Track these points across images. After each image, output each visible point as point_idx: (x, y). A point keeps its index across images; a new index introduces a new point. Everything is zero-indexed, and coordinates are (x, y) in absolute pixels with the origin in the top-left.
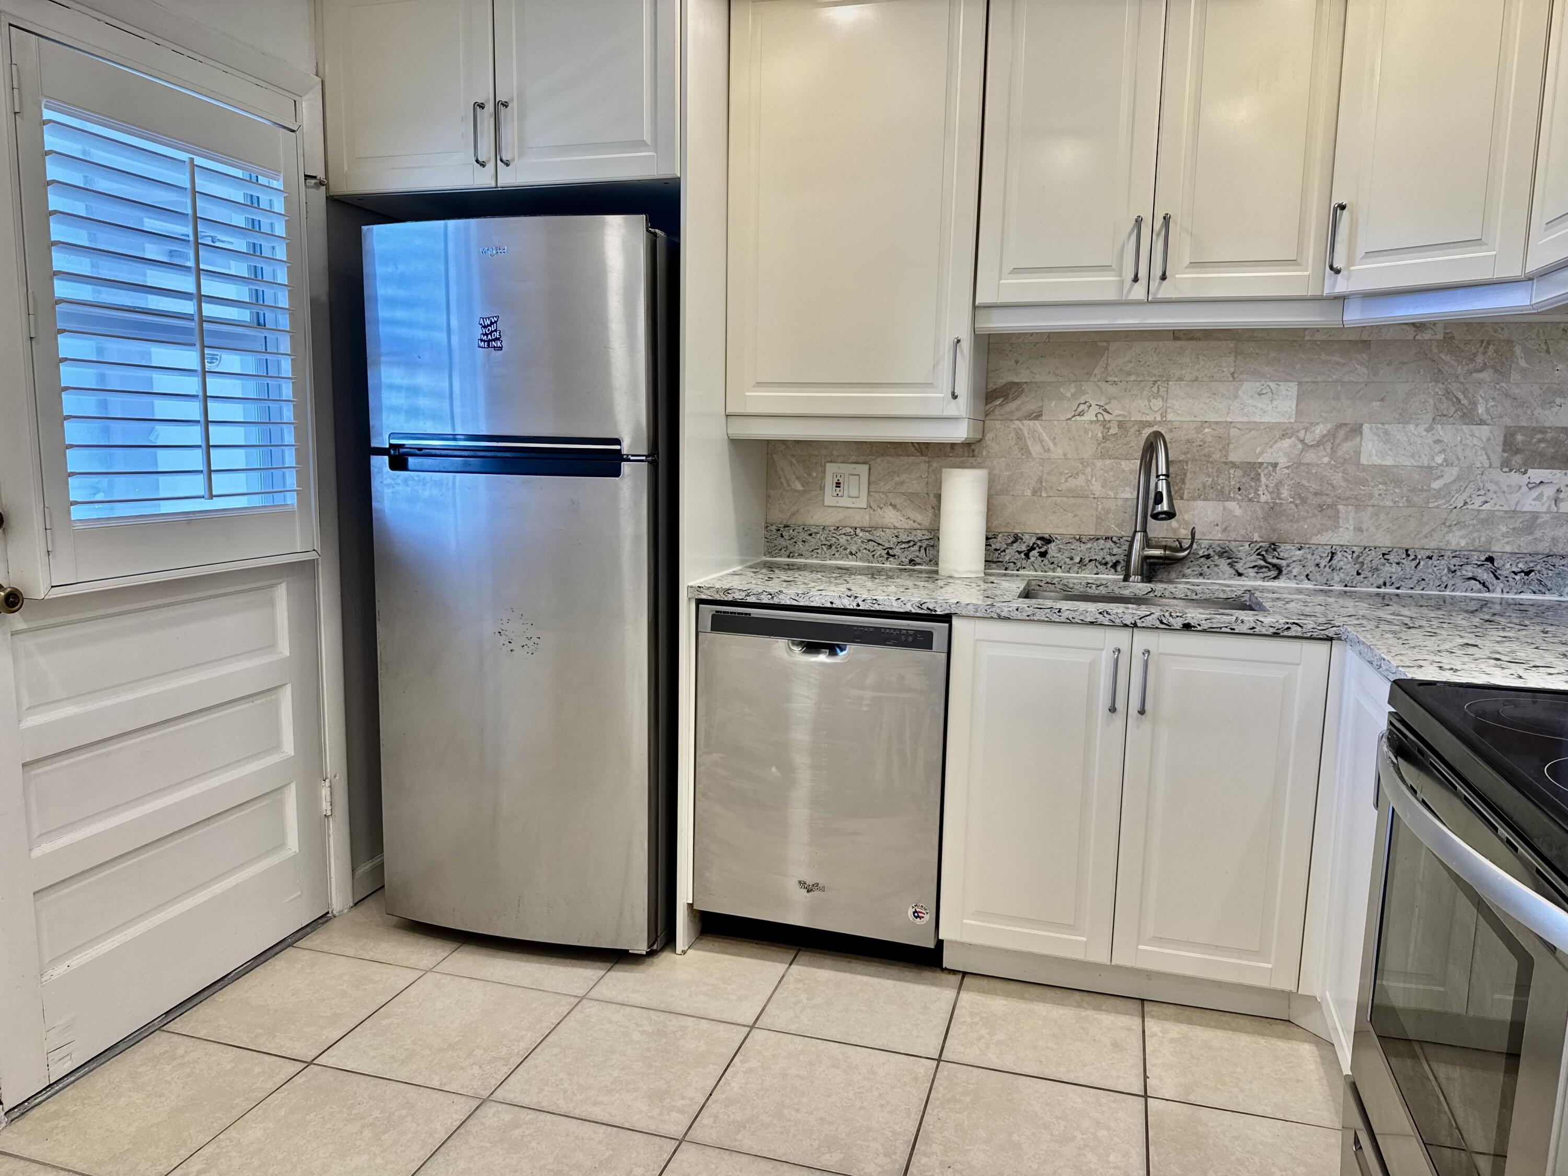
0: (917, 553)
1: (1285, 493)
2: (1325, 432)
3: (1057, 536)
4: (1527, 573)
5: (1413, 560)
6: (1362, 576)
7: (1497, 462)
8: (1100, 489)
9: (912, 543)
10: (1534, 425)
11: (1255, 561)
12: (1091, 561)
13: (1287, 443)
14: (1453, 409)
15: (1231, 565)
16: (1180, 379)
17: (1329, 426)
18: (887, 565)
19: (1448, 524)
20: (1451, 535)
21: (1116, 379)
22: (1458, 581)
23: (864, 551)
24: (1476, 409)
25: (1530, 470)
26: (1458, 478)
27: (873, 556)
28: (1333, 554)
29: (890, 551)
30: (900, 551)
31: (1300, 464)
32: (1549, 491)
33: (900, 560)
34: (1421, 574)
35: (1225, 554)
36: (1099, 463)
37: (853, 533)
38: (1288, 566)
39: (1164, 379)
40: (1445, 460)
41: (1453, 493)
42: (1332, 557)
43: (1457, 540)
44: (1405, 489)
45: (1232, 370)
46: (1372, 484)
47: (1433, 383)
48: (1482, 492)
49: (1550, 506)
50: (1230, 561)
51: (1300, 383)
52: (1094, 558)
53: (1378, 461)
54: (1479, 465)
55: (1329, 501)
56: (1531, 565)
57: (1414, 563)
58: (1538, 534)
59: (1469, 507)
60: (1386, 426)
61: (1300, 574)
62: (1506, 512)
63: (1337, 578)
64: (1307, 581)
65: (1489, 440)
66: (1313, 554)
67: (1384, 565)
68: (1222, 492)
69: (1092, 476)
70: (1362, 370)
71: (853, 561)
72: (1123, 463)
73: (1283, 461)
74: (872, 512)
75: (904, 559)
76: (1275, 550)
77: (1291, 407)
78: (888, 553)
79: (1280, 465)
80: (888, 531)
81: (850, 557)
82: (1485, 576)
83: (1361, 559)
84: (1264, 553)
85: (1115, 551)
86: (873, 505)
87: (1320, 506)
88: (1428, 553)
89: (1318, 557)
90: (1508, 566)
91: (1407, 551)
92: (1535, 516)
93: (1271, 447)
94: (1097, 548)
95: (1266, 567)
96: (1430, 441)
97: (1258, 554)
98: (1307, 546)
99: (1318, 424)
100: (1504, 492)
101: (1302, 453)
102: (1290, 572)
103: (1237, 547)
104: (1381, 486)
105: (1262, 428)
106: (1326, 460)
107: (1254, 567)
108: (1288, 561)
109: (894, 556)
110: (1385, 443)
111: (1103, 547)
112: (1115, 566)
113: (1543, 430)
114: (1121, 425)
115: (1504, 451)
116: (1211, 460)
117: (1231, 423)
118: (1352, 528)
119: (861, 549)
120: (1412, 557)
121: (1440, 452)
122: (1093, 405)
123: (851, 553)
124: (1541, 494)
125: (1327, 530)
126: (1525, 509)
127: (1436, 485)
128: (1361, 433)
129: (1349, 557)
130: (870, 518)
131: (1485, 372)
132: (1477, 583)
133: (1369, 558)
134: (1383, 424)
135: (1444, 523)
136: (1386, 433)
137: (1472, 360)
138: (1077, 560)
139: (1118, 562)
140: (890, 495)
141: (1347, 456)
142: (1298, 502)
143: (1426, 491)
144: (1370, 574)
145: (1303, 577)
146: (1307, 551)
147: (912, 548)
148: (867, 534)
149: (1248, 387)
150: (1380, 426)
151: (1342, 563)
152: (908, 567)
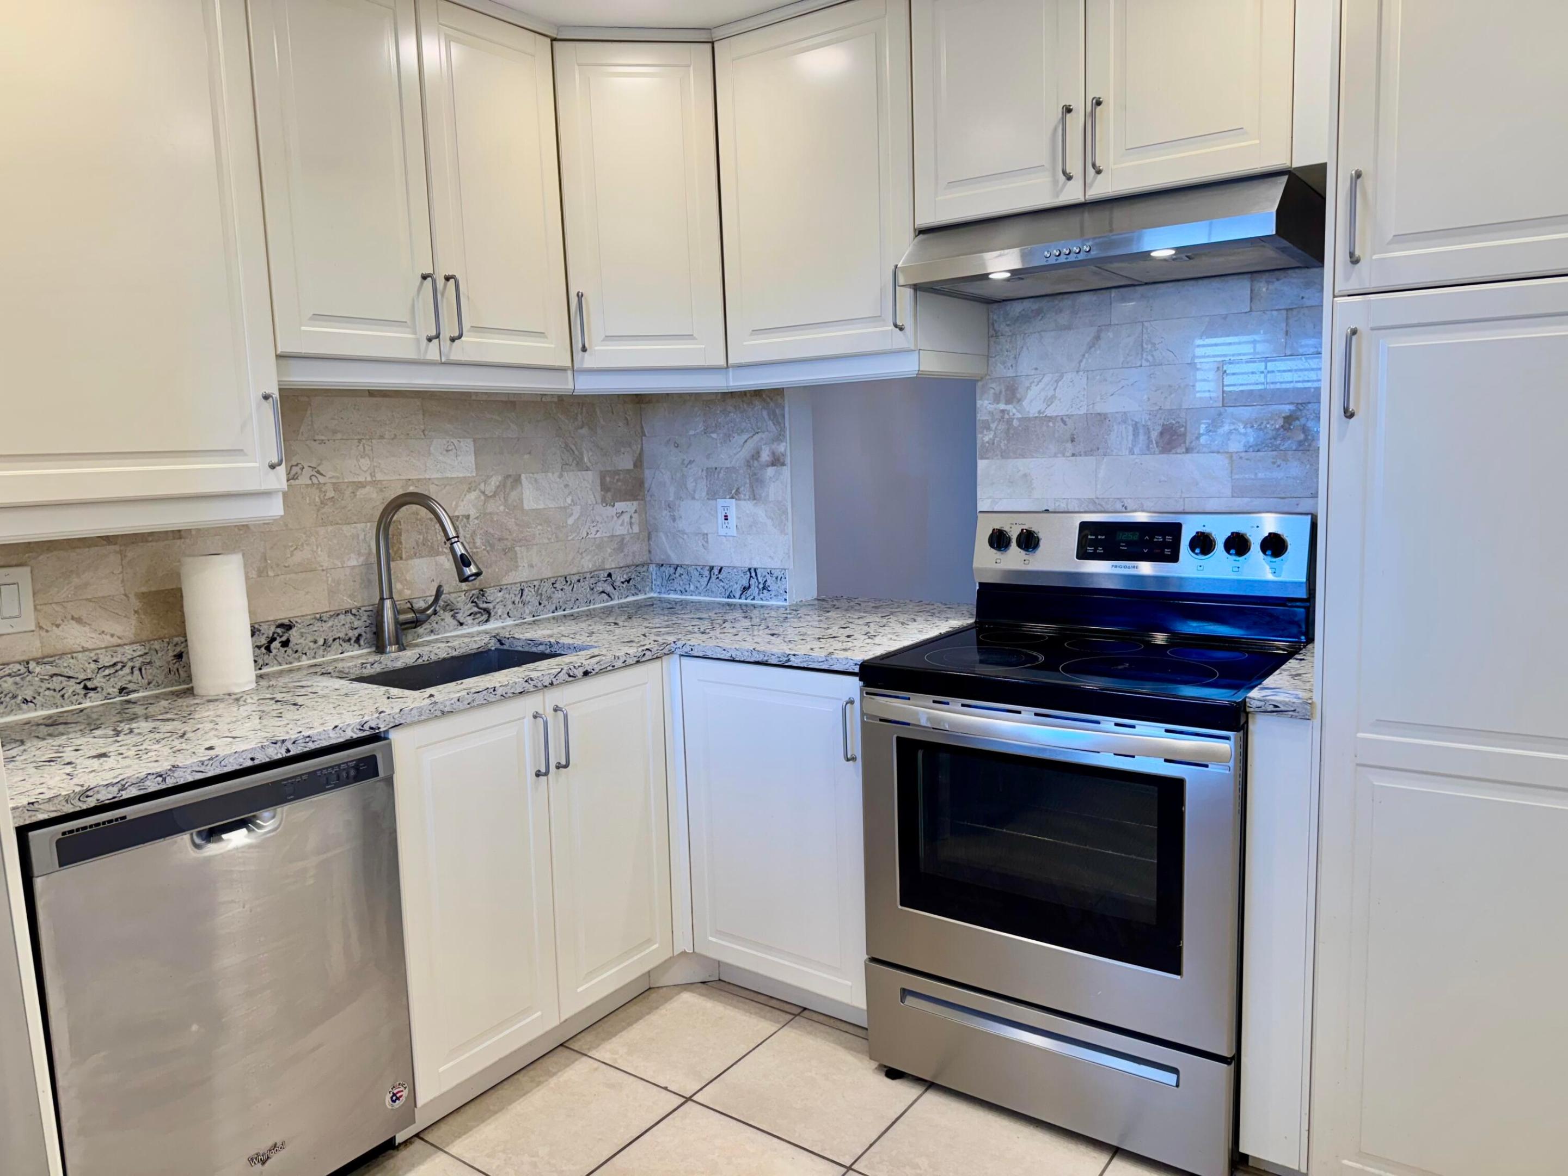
0: (129, 678)
1: (478, 542)
2: (498, 483)
3: (297, 619)
4: (628, 581)
5: (570, 584)
6: (542, 605)
7: (599, 501)
8: (327, 559)
9: (119, 666)
10: (613, 469)
11: (471, 609)
12: (334, 640)
13: (473, 495)
14: (571, 460)
15: (454, 617)
16: (382, 437)
17: (500, 478)
18: (87, 704)
19: (580, 552)
20: (583, 560)
21: (323, 438)
22: (596, 596)
23: (47, 693)
24: (582, 459)
25: (616, 504)
26: (581, 515)
27: (63, 696)
28: (522, 590)
29: (89, 684)
30: (104, 680)
31: (485, 514)
32: (626, 518)
33: (104, 693)
34: (576, 595)
35: (448, 608)
36: (322, 531)
37: (23, 670)
38: (494, 608)
39: (368, 437)
40: (572, 501)
41: (580, 526)
42: (522, 593)
43: (587, 564)
44: (553, 527)
45: (422, 427)
46: (534, 526)
47: (557, 438)
48: (595, 524)
49: (628, 530)
50: (452, 613)
51: (474, 441)
52: (337, 636)
53: (535, 506)
54: (590, 503)
55: (509, 544)
56: (630, 575)
57: (571, 588)
58: (626, 551)
59: (589, 536)
60: (536, 475)
61: (503, 613)
62: (608, 537)
63: (527, 611)
64: (508, 619)
65: (593, 482)
66: (509, 594)
67: (554, 593)
68: (432, 547)
69: (317, 548)
70: (513, 426)
71: (29, 711)
72: (345, 528)
73: (473, 513)
74: (43, 633)
75: (110, 690)
76: (483, 595)
77: (471, 463)
78: (85, 687)
79: (471, 516)
80: (80, 655)
81: (24, 706)
82: (609, 589)
83: (540, 592)
84: (476, 600)
85: (356, 624)
86: (46, 624)
87: (504, 550)
88: (577, 577)
89: (513, 596)
90: (619, 578)
91: (566, 578)
92: (622, 537)
93: (463, 501)
94: (339, 625)
95: (480, 612)
96: (562, 486)
97: (472, 602)
98: (505, 587)
99: (492, 476)
100: (605, 522)
101: (485, 504)
102: (496, 613)
103: (456, 598)
104: (539, 527)
105: (453, 483)
106: (502, 508)
107: (470, 615)
108: (493, 604)
109: (94, 689)
110: (537, 490)
111: (344, 622)
112: (357, 640)
113: (617, 472)
114: (336, 487)
115: (602, 490)
116: (419, 517)
117: (429, 479)
118: (526, 565)
119: (41, 690)
120: (569, 583)
121: (569, 495)
122: (306, 468)
123: (26, 701)
124: (623, 521)
125: (511, 571)
126: (617, 534)
127: (570, 521)
128: (521, 483)
129: (533, 590)
130: (41, 643)
131: (584, 429)
132: (605, 595)
133: (545, 590)
134: (533, 473)
135: (578, 552)
136: (536, 480)
137: (576, 419)
138: (321, 642)
139: (360, 635)
140: (69, 605)
141: (515, 504)
142: (488, 548)
143: (566, 527)
144: (547, 603)
145: (506, 616)
146: (506, 591)
147: (120, 673)
148: (48, 667)
149: (438, 444)
150: (531, 475)
151: (529, 597)
152: (118, 699)
